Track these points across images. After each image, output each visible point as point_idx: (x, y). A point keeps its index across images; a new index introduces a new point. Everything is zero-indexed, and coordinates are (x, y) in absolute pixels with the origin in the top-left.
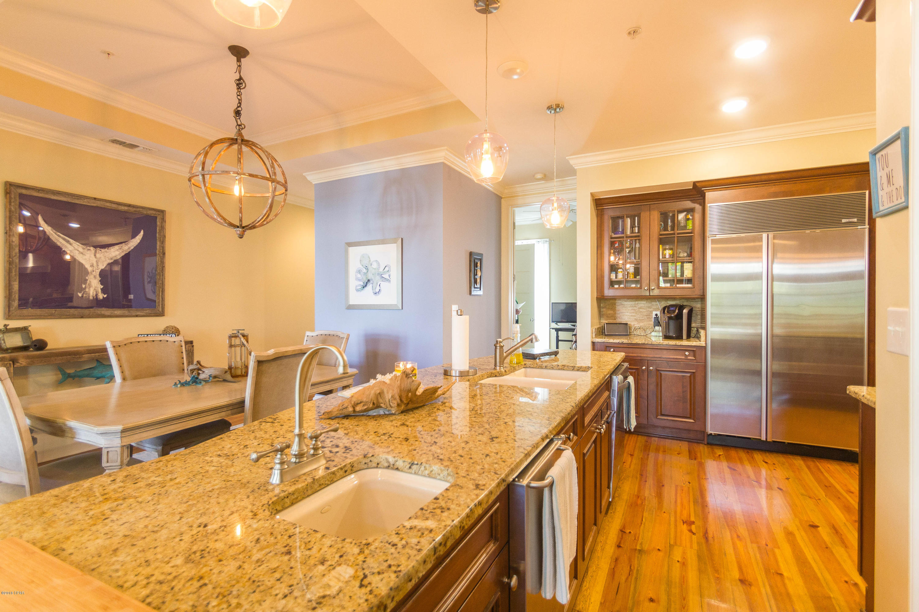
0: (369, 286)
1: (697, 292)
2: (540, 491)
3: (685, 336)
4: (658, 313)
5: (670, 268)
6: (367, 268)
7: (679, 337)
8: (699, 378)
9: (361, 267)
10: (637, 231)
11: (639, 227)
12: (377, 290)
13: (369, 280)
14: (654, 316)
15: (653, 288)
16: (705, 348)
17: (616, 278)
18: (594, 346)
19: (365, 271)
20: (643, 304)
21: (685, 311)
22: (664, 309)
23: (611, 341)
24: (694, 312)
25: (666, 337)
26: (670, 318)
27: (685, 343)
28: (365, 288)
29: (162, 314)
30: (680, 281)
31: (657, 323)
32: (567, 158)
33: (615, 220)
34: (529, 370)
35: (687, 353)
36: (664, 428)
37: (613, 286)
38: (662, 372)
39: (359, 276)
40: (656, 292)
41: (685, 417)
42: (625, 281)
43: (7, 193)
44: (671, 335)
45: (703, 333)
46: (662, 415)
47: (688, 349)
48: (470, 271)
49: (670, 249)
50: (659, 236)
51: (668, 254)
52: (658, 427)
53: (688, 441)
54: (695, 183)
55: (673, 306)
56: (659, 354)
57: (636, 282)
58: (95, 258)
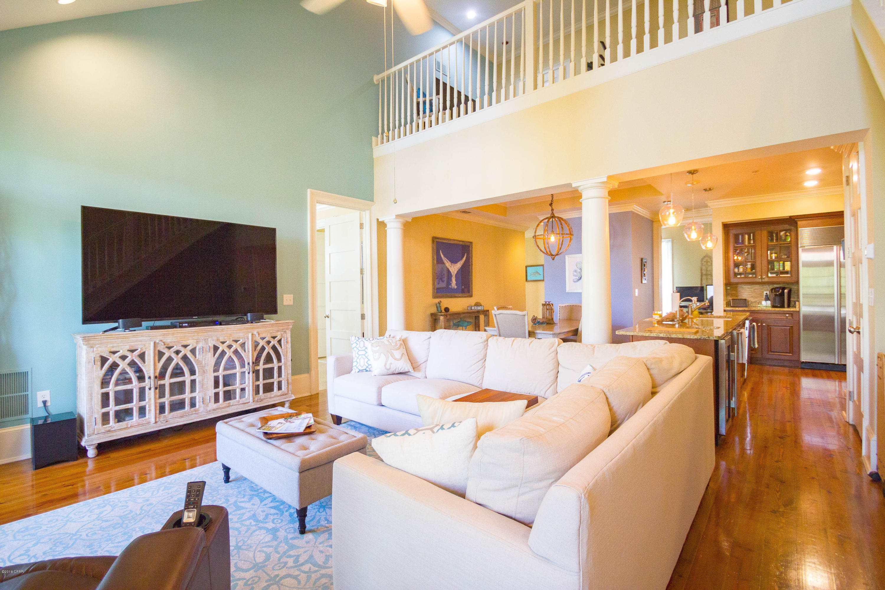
1: (795, 279)
3: (786, 306)
4: (768, 292)
5: (775, 265)
7: (783, 306)
8: (795, 329)
9: (576, 268)
10: (752, 243)
11: (754, 240)
13: (582, 277)
14: (765, 294)
15: (764, 277)
16: (799, 312)
17: (738, 271)
18: (725, 311)
19: (579, 271)
20: (757, 287)
21: (786, 291)
22: (772, 290)
23: (737, 309)
24: (792, 291)
25: (773, 306)
26: (776, 295)
27: (786, 309)
28: (580, 281)
29: (471, 296)
30: (783, 273)
31: (767, 298)
33: (736, 237)
34: (701, 317)
35: (787, 315)
36: (773, 359)
37: (736, 276)
38: (771, 327)
39: (575, 274)
40: (766, 280)
41: (787, 353)
42: (745, 273)
43: (433, 241)
44: (777, 305)
45: (797, 303)
46: (772, 352)
47: (788, 313)
48: (642, 269)
49: (775, 253)
50: (768, 245)
51: (774, 256)
52: (769, 359)
53: (789, 367)
54: (790, 217)
55: (777, 288)
56: (769, 316)
57: (752, 274)
58: (454, 268)
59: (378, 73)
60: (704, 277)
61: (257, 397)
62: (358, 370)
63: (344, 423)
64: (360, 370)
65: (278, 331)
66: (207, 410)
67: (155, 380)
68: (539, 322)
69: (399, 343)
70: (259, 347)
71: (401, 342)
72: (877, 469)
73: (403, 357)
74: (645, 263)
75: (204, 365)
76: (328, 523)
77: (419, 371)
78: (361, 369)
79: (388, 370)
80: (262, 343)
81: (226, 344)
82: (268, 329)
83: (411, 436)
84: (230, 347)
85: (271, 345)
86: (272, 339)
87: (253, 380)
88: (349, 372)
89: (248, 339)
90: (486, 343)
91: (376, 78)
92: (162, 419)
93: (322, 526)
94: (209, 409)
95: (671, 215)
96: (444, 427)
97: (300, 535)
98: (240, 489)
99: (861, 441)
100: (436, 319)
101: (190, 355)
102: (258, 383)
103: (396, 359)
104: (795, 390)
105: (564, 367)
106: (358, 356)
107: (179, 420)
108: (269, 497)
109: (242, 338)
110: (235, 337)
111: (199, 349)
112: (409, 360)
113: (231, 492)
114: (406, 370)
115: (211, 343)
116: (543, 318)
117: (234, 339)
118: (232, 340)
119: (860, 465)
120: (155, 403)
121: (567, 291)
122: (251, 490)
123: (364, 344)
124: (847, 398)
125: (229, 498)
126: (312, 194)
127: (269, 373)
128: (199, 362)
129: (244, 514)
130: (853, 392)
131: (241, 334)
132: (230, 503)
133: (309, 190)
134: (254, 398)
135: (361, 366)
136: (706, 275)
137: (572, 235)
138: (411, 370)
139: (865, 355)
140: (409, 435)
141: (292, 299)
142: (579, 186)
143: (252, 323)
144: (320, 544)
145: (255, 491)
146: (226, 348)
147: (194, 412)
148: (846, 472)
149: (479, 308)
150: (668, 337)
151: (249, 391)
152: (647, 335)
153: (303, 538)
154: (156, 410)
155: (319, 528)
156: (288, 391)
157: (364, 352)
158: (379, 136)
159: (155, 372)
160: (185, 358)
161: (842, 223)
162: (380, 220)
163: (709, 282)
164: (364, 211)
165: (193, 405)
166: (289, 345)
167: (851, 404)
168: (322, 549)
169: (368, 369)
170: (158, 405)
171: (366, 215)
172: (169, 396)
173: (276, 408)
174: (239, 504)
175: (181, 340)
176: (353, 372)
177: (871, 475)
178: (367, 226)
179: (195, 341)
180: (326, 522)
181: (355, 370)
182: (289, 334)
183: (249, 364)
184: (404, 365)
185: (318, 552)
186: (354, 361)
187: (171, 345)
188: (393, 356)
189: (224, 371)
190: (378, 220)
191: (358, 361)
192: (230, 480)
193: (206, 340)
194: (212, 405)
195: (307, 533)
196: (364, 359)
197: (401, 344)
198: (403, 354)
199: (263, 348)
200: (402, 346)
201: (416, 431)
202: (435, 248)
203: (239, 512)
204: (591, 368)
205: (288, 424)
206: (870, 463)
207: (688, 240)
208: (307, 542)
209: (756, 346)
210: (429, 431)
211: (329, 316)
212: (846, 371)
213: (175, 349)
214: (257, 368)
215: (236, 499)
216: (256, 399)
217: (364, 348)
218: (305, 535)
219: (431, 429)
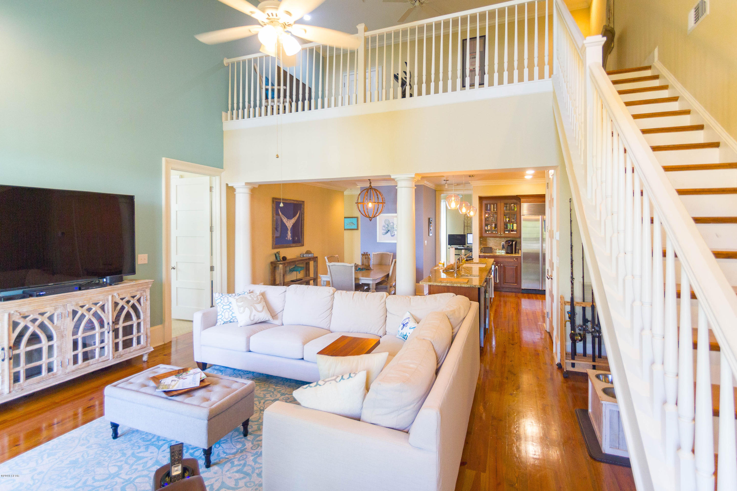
0: (389, 233)
1: (518, 235)
2: (489, 279)
3: (514, 253)
4: (504, 243)
5: (508, 226)
6: (388, 226)
7: (512, 253)
8: (519, 268)
9: (385, 224)
10: (495, 210)
11: (496, 209)
12: (393, 235)
13: (389, 230)
14: (502, 244)
15: (502, 233)
16: (521, 257)
17: (487, 229)
18: (480, 257)
19: (387, 226)
20: (498, 239)
21: (514, 243)
22: (506, 242)
23: (487, 255)
24: (517, 243)
25: (507, 253)
26: (508, 245)
27: (514, 255)
28: (387, 234)
29: (303, 245)
30: (512, 231)
31: (503, 247)
32: (469, 182)
33: (486, 205)
34: (467, 264)
35: (514, 259)
36: (507, 288)
37: (486, 232)
38: (506, 267)
39: (384, 228)
40: (503, 235)
41: (514, 283)
42: (491, 230)
43: (273, 201)
44: (509, 252)
45: (520, 251)
46: (505, 283)
47: (515, 257)
48: (429, 226)
49: (508, 218)
50: (504, 212)
51: (507, 219)
52: (504, 288)
53: (515, 292)
54: (517, 195)
55: (509, 240)
56: (504, 260)
57: (495, 231)
58: (289, 223)
59: (228, 58)
60: (466, 228)
61: (117, 353)
62: (224, 322)
63: (209, 368)
64: (225, 322)
65: (137, 291)
66: (66, 372)
67: (9, 351)
68: (359, 269)
69: (260, 297)
70: (119, 307)
71: (261, 296)
72: (561, 361)
73: (264, 310)
74: (431, 221)
75: (62, 330)
76: (227, 455)
77: (277, 319)
78: (226, 320)
79: (252, 321)
80: (121, 303)
81: (85, 308)
82: (128, 289)
83: (321, 386)
84: (89, 310)
85: (131, 304)
86: (132, 298)
87: (113, 338)
88: (215, 324)
89: (108, 300)
90: (332, 296)
91: (226, 61)
92: (17, 388)
93: (222, 458)
94: (67, 371)
95: (453, 202)
96: (344, 377)
97: (206, 469)
98: (132, 442)
99: (553, 343)
100: (275, 267)
101: (47, 322)
102: (117, 341)
103: (258, 311)
104: (519, 310)
105: (391, 313)
106: (222, 310)
107: (36, 386)
108: (164, 444)
109: (102, 300)
110: (95, 300)
111: (58, 315)
112: (268, 310)
113: (124, 446)
114: (267, 319)
115: (70, 309)
116: (363, 265)
117: (94, 302)
118: (91, 303)
119: (552, 359)
120: (10, 373)
121: (377, 242)
122: (144, 441)
123: (228, 299)
124: (546, 315)
125: (125, 452)
126: (167, 162)
127: (128, 330)
128: (56, 328)
129: (147, 462)
130: (549, 312)
131: (101, 297)
132: (127, 456)
133: (164, 159)
134: (113, 355)
135: (226, 318)
136: (467, 226)
137: (384, 203)
138: (271, 319)
139: (555, 293)
140: (320, 385)
141: (146, 258)
142: (396, 178)
143: (111, 285)
144: (227, 472)
145: (148, 441)
146: (86, 311)
147: (52, 376)
148: (546, 364)
149: (310, 255)
150: (452, 286)
151: (109, 350)
152: (439, 285)
153: (210, 471)
154: (10, 380)
155: (221, 460)
156: (147, 344)
157: (228, 307)
158: (229, 112)
159: (9, 343)
160: (42, 326)
161: (544, 202)
162: (229, 185)
163: (469, 232)
164: (215, 176)
165: (50, 369)
166: (148, 303)
167: (548, 319)
168: (229, 476)
169: (232, 321)
170: (12, 375)
171: (216, 181)
172: (24, 364)
173: (158, 366)
174: (137, 455)
175: (38, 308)
176: (218, 324)
177: (558, 365)
178: (216, 190)
179: (53, 308)
180: (225, 454)
181: (221, 322)
182: (148, 293)
183: (108, 324)
184: (264, 316)
185: (227, 478)
186: (219, 314)
187: (27, 314)
188: (256, 309)
189: (83, 333)
190: (227, 184)
191: (223, 314)
192: (119, 435)
193: (65, 306)
194: (71, 367)
195: (212, 466)
196: (229, 312)
197: (261, 299)
198: (264, 306)
199: (123, 308)
200: (262, 300)
201: (324, 382)
202: (274, 207)
203: (141, 462)
204: (410, 314)
205: (181, 380)
206: (557, 358)
207: (461, 213)
208: (215, 473)
209: (498, 281)
210: (334, 382)
211: (176, 267)
212: (545, 294)
213: (31, 317)
214: (117, 326)
215: (132, 451)
216: (116, 355)
217: (228, 303)
218: (211, 468)
219: (335, 380)
